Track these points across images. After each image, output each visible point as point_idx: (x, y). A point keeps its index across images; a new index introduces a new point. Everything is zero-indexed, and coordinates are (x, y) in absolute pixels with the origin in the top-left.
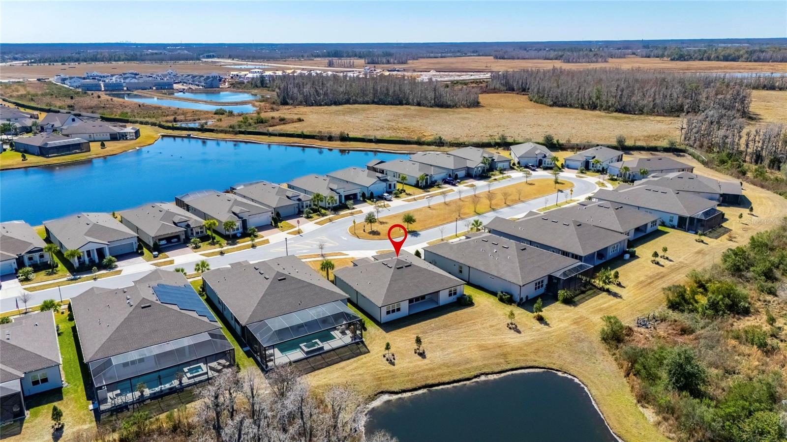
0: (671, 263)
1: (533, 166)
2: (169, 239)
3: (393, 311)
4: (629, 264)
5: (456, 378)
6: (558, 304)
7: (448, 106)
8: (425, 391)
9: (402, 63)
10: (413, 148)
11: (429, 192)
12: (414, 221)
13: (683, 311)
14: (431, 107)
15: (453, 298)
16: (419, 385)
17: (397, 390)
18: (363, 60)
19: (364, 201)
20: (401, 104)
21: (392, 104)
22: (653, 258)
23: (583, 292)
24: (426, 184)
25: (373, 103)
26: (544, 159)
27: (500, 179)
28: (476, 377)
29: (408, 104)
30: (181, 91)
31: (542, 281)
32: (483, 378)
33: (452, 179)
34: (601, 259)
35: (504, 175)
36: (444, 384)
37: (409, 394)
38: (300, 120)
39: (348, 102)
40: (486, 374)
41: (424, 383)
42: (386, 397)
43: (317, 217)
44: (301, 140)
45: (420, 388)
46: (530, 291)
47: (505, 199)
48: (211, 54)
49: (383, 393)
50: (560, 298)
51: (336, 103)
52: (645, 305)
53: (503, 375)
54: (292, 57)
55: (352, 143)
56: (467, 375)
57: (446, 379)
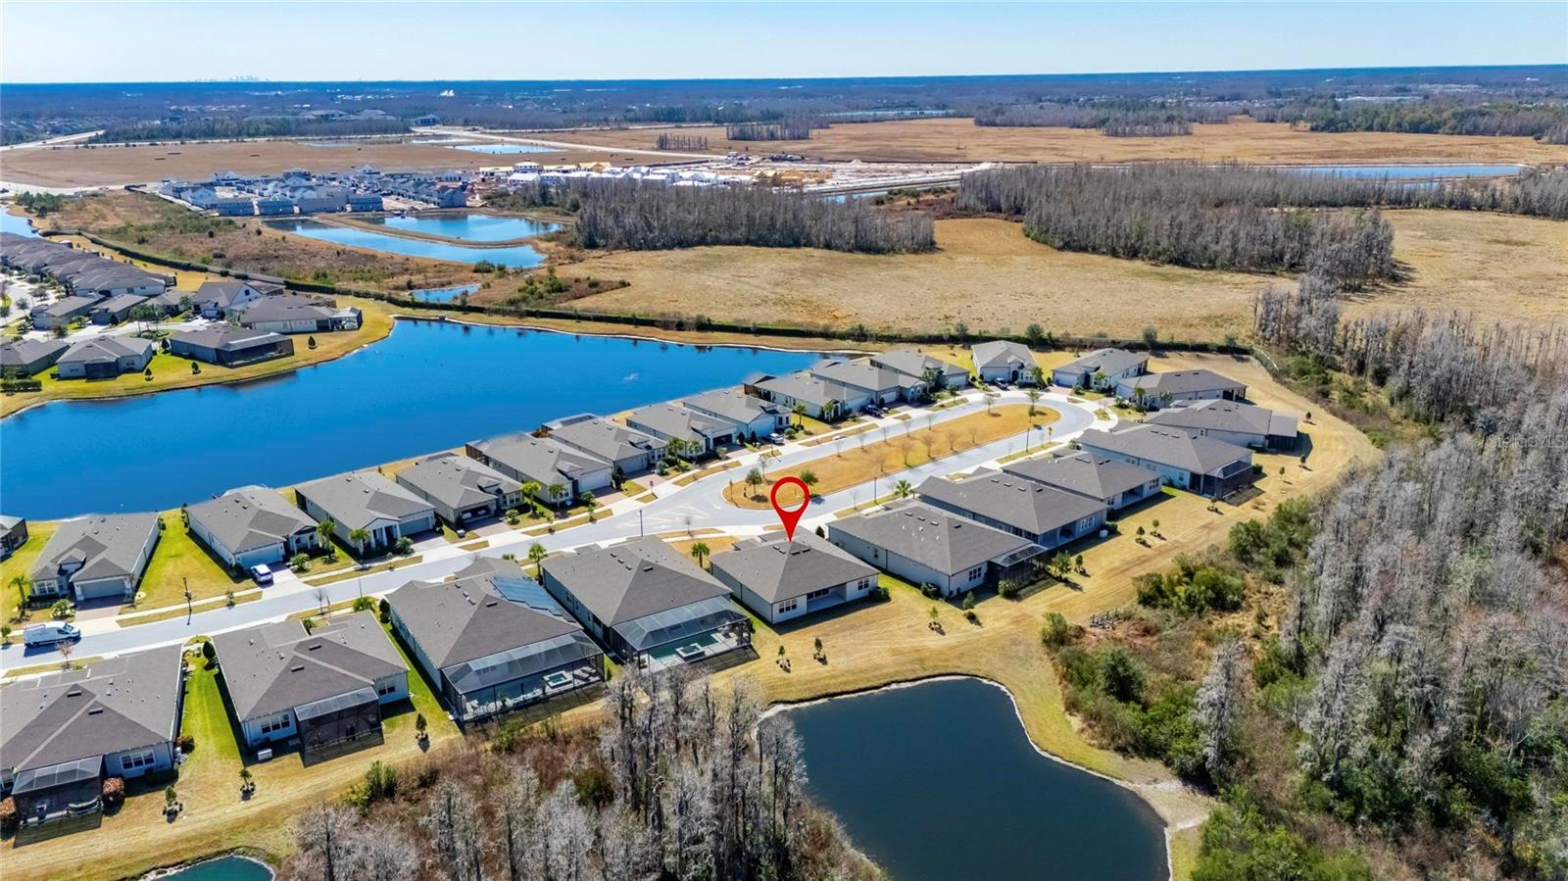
0: (1163, 542)
1: (1002, 382)
2: (474, 511)
3: (788, 609)
4: (1105, 544)
5: (862, 686)
6: (998, 599)
7: (879, 251)
8: (826, 700)
9: (799, 138)
10: (815, 345)
11: (840, 428)
12: (816, 481)
13: (1155, 607)
14: (850, 251)
15: (864, 592)
16: (818, 694)
17: (793, 699)
18: (725, 129)
19: (743, 446)
20: (797, 244)
21: (781, 245)
22: (1138, 536)
23: (1033, 583)
24: (836, 416)
25: (748, 242)
26: (1021, 371)
27: (950, 405)
28: (885, 685)
29: (809, 244)
30: (398, 215)
31: (980, 569)
32: (894, 686)
33: (876, 406)
34: (1068, 537)
35: (957, 398)
36: (848, 693)
37: (807, 704)
38: (624, 284)
39: (702, 241)
40: (898, 682)
41: (824, 692)
42: (781, 707)
43: (675, 473)
44: (631, 327)
45: (819, 698)
46: (963, 582)
47: (952, 442)
48: (430, 116)
49: (776, 702)
50: (1001, 591)
51: (684, 244)
52: (1111, 599)
53: (918, 683)
54: (588, 122)
55: (716, 334)
56: (874, 684)
57: (850, 688)
